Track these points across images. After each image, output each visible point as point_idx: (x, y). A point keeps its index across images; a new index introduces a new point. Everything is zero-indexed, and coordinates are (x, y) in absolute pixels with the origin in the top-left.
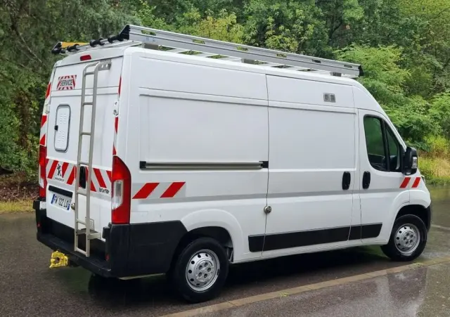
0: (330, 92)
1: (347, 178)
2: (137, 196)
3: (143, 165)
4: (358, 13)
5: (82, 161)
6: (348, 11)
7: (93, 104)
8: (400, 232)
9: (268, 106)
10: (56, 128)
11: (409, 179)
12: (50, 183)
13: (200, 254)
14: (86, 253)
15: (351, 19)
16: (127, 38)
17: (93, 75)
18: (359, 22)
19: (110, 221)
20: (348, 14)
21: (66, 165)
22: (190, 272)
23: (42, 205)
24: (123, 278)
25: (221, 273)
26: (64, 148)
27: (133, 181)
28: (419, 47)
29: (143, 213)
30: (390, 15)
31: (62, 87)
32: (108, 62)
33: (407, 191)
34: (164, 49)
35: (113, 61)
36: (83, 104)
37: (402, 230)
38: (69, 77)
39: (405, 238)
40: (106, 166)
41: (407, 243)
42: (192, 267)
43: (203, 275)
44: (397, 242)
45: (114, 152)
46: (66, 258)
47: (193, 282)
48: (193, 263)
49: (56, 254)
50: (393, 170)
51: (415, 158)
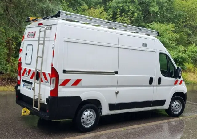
0: (145, 42)
1: (151, 80)
2: (61, 85)
3: (64, 71)
4: (156, 9)
5: (37, 69)
6: (152, 8)
7: (43, 44)
8: (174, 104)
9: (118, 48)
10: (26, 54)
11: (178, 81)
12: (23, 78)
13: (88, 111)
14: (38, 109)
15: (153, 11)
16: (59, 16)
17: (44, 32)
18: (157, 13)
19: (49, 95)
20: (152, 9)
21: (30, 71)
22: (83, 118)
23: (19, 88)
24: (54, 121)
25: (96, 119)
26: (30, 63)
27: (60, 78)
28: (182, 24)
29: (64, 92)
30: (170, 10)
31: (29, 37)
32: (51, 26)
33: (177, 86)
34: (75, 21)
35: (52, 26)
36: (39, 44)
37: (174, 103)
38: (32, 32)
39: (175, 107)
40: (48, 71)
41: (176, 108)
42: (84, 116)
43: (89, 120)
44: (172, 108)
45: (52, 65)
46: (29, 111)
47: (84, 123)
48: (84, 114)
49: (25, 109)
50: (171, 77)
51: (180, 72)
